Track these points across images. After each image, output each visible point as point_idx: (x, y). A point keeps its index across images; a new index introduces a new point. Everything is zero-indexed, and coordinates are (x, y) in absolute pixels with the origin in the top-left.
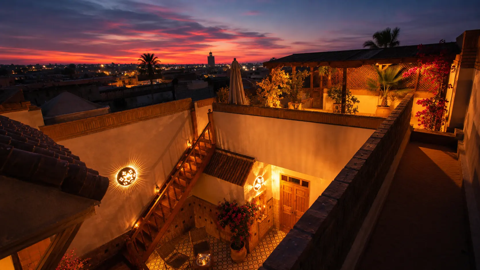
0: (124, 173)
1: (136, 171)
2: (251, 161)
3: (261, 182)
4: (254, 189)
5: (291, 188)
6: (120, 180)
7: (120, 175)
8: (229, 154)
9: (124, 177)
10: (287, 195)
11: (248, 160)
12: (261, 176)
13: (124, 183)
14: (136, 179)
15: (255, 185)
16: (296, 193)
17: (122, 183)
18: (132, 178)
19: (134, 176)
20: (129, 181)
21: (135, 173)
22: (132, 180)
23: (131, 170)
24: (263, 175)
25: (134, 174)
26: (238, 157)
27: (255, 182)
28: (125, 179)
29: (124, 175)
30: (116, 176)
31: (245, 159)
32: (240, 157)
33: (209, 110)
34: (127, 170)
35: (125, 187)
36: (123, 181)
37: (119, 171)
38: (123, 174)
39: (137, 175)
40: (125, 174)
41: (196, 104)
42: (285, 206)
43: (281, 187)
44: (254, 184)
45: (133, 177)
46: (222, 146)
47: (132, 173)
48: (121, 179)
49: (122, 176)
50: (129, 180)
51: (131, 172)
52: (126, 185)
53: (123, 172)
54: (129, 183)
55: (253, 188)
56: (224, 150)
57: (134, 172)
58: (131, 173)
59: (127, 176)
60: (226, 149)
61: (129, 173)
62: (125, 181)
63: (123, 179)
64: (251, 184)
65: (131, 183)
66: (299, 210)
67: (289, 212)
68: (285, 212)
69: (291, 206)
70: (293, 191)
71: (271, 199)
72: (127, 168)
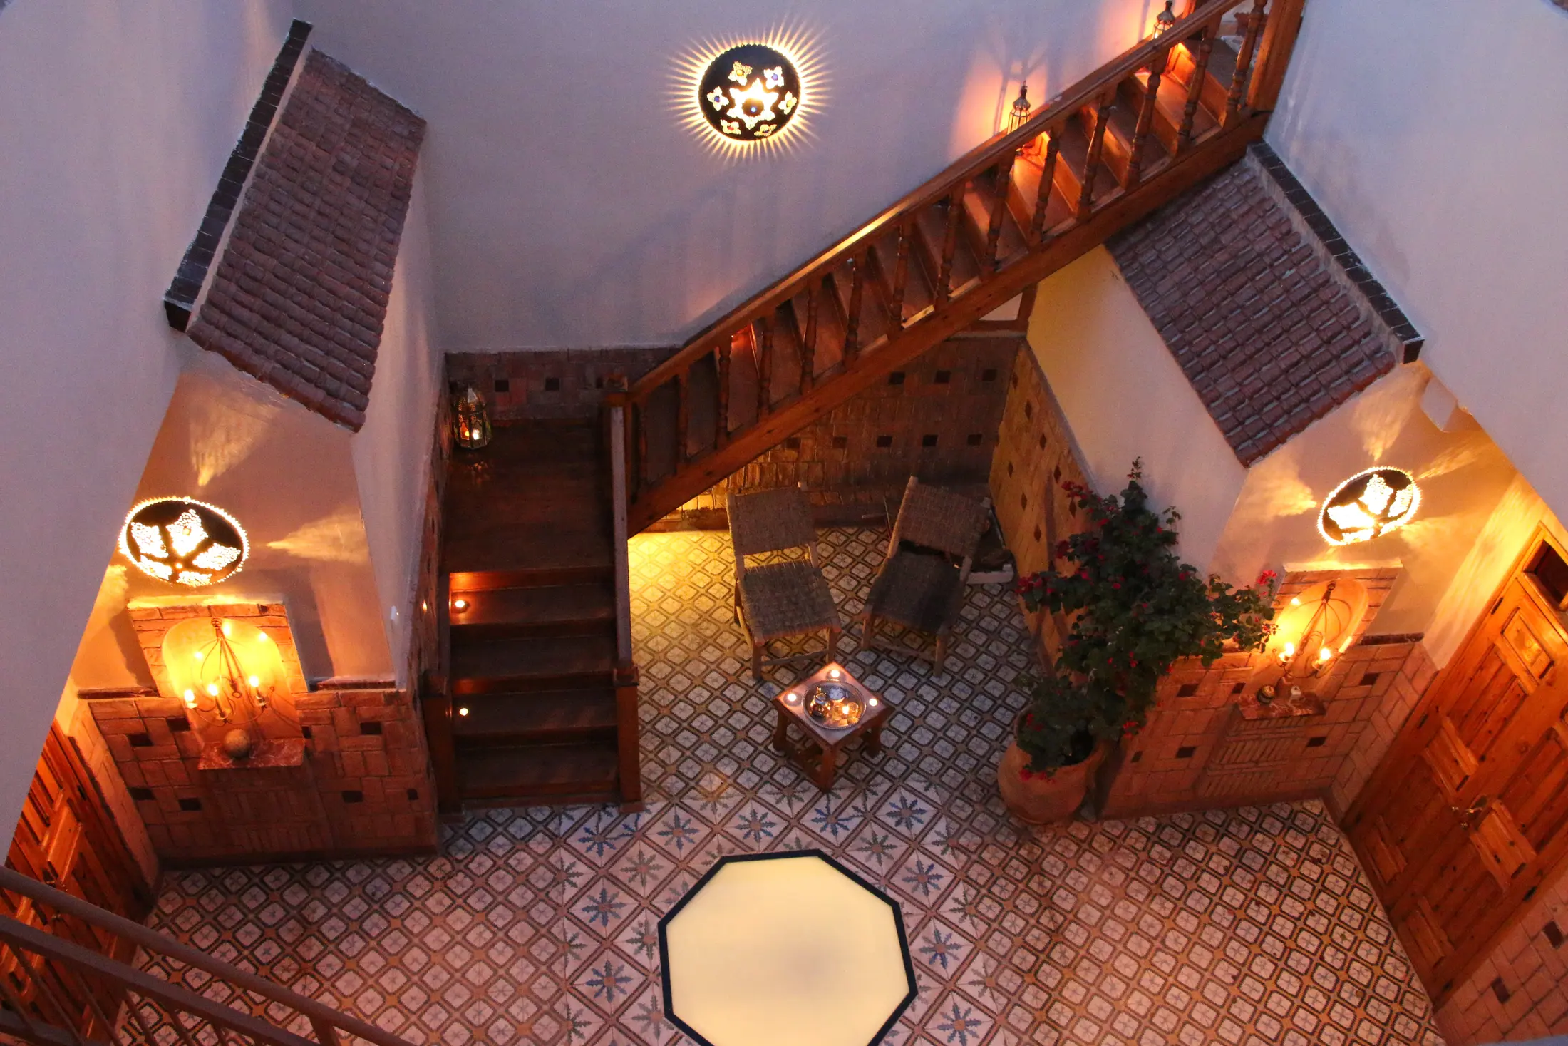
0: (739, 72)
1: (803, 83)
2: (1395, 344)
3: (1386, 510)
4: (1319, 525)
5: (1551, 663)
6: (710, 97)
7: (717, 77)
9: (733, 91)
10: (1503, 679)
12: (1409, 474)
13: (724, 123)
14: (789, 125)
15: (1334, 503)
17: (716, 117)
18: (768, 115)
19: (786, 106)
20: (750, 123)
21: (796, 94)
22: (769, 123)
23: (778, 70)
24: (1423, 476)
25: (789, 95)
27: (1342, 485)
28: (731, 104)
29: (736, 84)
30: (700, 70)
32: (1341, 277)
34: (760, 59)
35: (725, 142)
36: (725, 109)
37: (722, 53)
38: (732, 77)
39: (799, 107)
40: (743, 81)
42: (1449, 724)
43: (1495, 605)
44: (1332, 494)
45: (775, 108)
47: (777, 89)
48: (717, 97)
49: (727, 85)
50: (755, 120)
51: (774, 76)
52: (732, 136)
53: (737, 66)
54: (747, 134)
55: (1310, 516)
57: (791, 84)
58: (771, 84)
59: (749, 92)
61: (764, 80)
62: (731, 113)
63: (725, 101)
64: (1314, 479)
65: (757, 134)
66: (1514, 815)
67: (1450, 779)
68: (1427, 753)
69: (1482, 759)
70: (1550, 684)
71: (1400, 639)
72: (765, 48)
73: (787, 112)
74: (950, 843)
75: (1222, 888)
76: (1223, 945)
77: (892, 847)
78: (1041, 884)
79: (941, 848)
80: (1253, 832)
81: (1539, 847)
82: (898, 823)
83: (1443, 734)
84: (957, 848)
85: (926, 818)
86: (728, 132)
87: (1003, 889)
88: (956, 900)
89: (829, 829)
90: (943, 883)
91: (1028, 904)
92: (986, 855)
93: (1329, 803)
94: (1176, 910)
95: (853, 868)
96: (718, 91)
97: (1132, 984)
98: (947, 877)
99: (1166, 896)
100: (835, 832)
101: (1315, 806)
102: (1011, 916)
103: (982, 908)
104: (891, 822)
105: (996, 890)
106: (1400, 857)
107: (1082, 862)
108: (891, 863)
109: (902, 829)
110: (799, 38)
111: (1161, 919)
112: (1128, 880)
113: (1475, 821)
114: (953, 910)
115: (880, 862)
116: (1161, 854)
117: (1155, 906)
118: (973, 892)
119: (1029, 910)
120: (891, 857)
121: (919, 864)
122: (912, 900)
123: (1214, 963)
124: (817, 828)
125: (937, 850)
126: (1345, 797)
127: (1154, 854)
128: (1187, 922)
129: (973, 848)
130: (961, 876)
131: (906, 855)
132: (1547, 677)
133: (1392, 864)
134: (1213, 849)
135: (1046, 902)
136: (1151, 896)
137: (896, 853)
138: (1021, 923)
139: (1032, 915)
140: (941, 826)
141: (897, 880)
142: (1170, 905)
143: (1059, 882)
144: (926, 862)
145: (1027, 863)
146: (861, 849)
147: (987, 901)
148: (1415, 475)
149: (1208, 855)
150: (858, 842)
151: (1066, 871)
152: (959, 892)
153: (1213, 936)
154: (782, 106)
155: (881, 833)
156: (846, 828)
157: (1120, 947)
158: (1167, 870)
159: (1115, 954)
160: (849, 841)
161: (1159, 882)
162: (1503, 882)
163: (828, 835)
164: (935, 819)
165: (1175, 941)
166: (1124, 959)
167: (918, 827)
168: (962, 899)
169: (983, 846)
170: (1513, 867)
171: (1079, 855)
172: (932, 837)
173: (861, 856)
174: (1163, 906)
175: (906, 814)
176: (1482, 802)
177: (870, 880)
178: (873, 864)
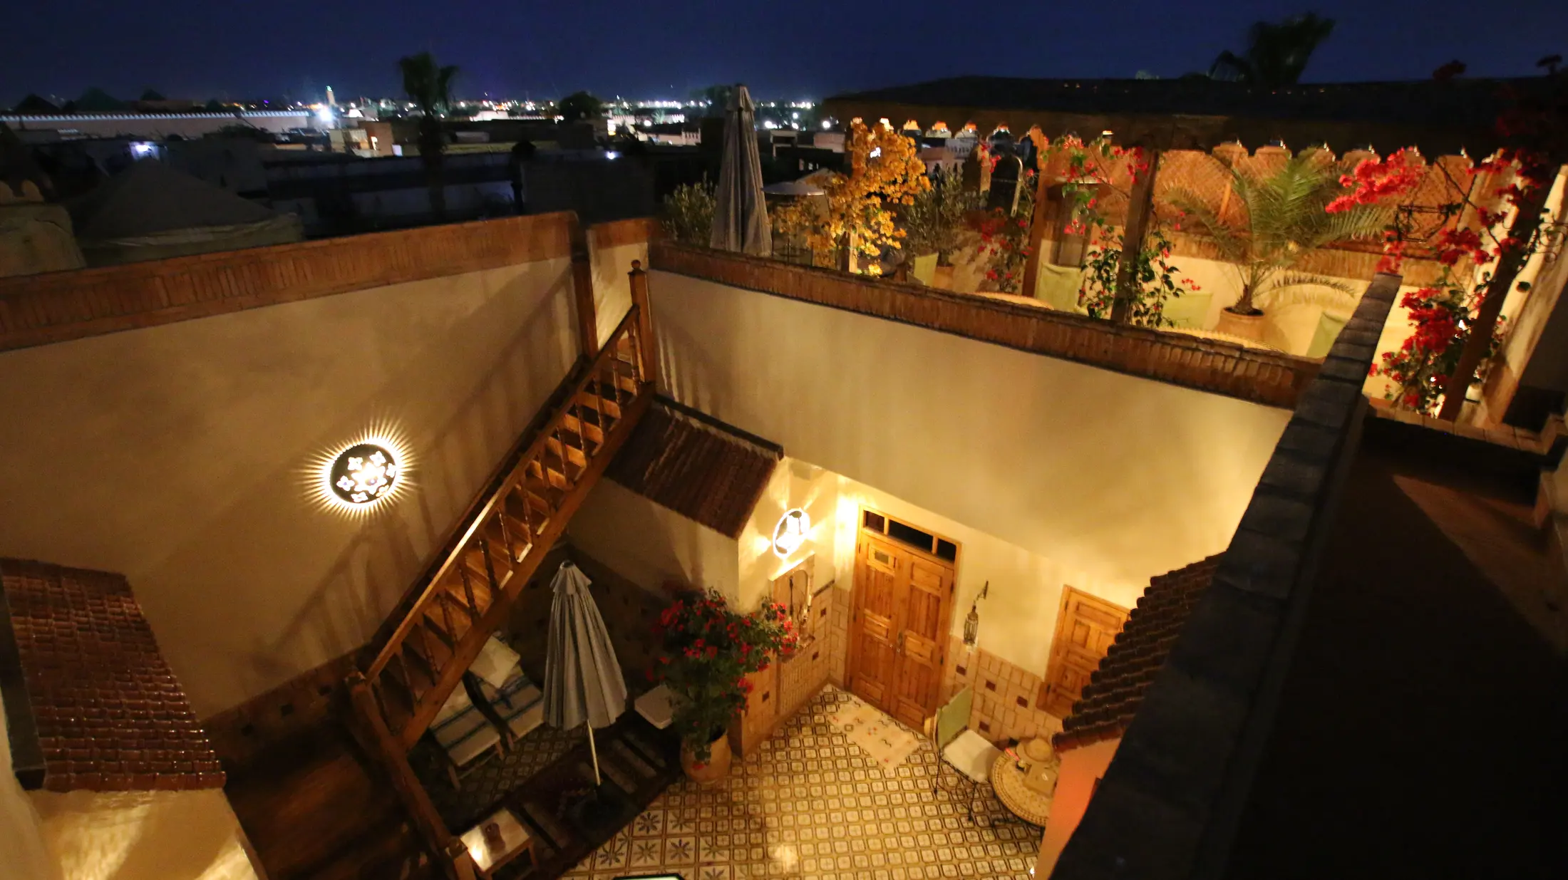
0: (354, 463)
1: (397, 455)
2: (768, 454)
4: (775, 551)
5: (895, 558)
6: (339, 484)
7: (340, 469)
8: (695, 423)
9: (355, 476)
10: (879, 578)
11: (758, 449)
12: (799, 510)
13: (353, 496)
14: (395, 483)
15: (777, 538)
16: (912, 576)
17: (346, 495)
18: (381, 482)
19: (390, 473)
20: (371, 490)
21: (394, 464)
22: (383, 486)
23: (378, 454)
24: (807, 506)
25: (391, 466)
26: (724, 436)
27: (777, 528)
28: (356, 483)
29: (354, 471)
30: (325, 469)
31: (748, 445)
32: (730, 438)
33: (635, 263)
34: (365, 451)
35: (360, 508)
36: (352, 488)
37: (337, 455)
38: (351, 468)
39: (397, 471)
40: (359, 468)
41: (591, 236)
42: (868, 612)
43: (859, 549)
44: (775, 534)
45: (384, 476)
46: (675, 394)
47: (381, 465)
48: (344, 483)
49: (348, 474)
50: (374, 488)
51: (378, 458)
52: (362, 502)
53: (351, 460)
54: (372, 497)
55: (770, 549)
56: (680, 407)
57: (389, 459)
59: (364, 474)
60: (688, 403)
61: (371, 462)
62: (357, 489)
63: (351, 483)
64: (764, 530)
65: (378, 495)
66: (917, 632)
67: (880, 634)
68: (866, 631)
69: (890, 617)
70: (900, 567)
71: (827, 587)
72: (365, 445)
73: (392, 477)
74: (681, 822)
75: (818, 752)
76: (837, 778)
77: (653, 846)
78: (738, 810)
79: (678, 828)
80: (812, 717)
81: (934, 638)
82: (648, 831)
83: (867, 617)
84: (687, 821)
85: (660, 818)
86: (360, 500)
87: (723, 826)
88: (705, 849)
89: (613, 861)
90: (692, 844)
91: (740, 824)
92: (703, 815)
93: (834, 683)
94: (806, 777)
95: (641, 873)
96: (344, 479)
97: (813, 826)
98: (692, 840)
99: (797, 773)
100: (618, 861)
101: (828, 688)
102: (736, 837)
103: (719, 843)
104: (644, 833)
105: (719, 829)
106: (879, 685)
107: (749, 785)
108: (659, 855)
109: (652, 832)
110: (385, 430)
111: (803, 785)
112: (776, 778)
113: (902, 645)
114: (707, 855)
115: (652, 858)
116: (781, 756)
117: (796, 781)
118: (709, 839)
119: (742, 826)
120: (656, 852)
121: (673, 844)
122: (681, 866)
123: (839, 789)
124: (606, 866)
125: (677, 830)
126: (839, 674)
127: (778, 758)
128: (815, 779)
129: (693, 816)
130: (699, 834)
131: (664, 845)
132: (897, 565)
133: (877, 691)
134: (801, 737)
135: (748, 817)
136: (791, 778)
137: (658, 848)
138: (743, 836)
139: (745, 828)
140: (671, 817)
141: (668, 861)
142: (802, 776)
143: (746, 802)
144: (676, 841)
145: (723, 804)
146: (638, 859)
147: (719, 838)
148: (802, 508)
149: (802, 742)
150: (634, 858)
151: (745, 794)
152: (703, 843)
153: (830, 777)
154: (388, 474)
155: (642, 843)
156: (622, 854)
157: (795, 813)
158: (789, 761)
159: (796, 818)
160: (629, 860)
161: (790, 768)
162: (929, 664)
163: (615, 865)
164: (665, 815)
165: (816, 791)
166: (800, 818)
167: (659, 826)
168: (707, 846)
169: (698, 812)
170: (928, 655)
171: (745, 782)
172: (670, 826)
173: (641, 863)
174: (800, 779)
175: (648, 823)
176: (900, 636)
177: (654, 872)
178: (650, 862)
